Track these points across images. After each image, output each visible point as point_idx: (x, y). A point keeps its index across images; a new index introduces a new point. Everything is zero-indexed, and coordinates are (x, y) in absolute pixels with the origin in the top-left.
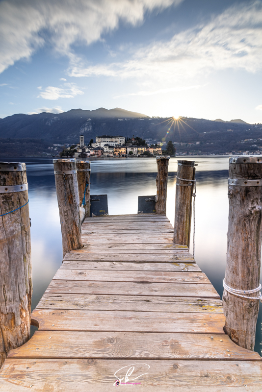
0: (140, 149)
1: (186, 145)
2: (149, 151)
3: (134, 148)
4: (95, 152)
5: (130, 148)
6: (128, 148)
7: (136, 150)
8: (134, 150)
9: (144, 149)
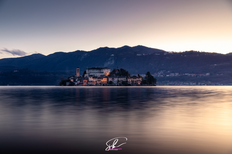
0: (120, 79)
1: (197, 76)
2: (127, 81)
3: (115, 78)
4: (80, 81)
5: (111, 78)
6: (109, 79)
7: (117, 80)
8: (115, 80)
9: (123, 79)
